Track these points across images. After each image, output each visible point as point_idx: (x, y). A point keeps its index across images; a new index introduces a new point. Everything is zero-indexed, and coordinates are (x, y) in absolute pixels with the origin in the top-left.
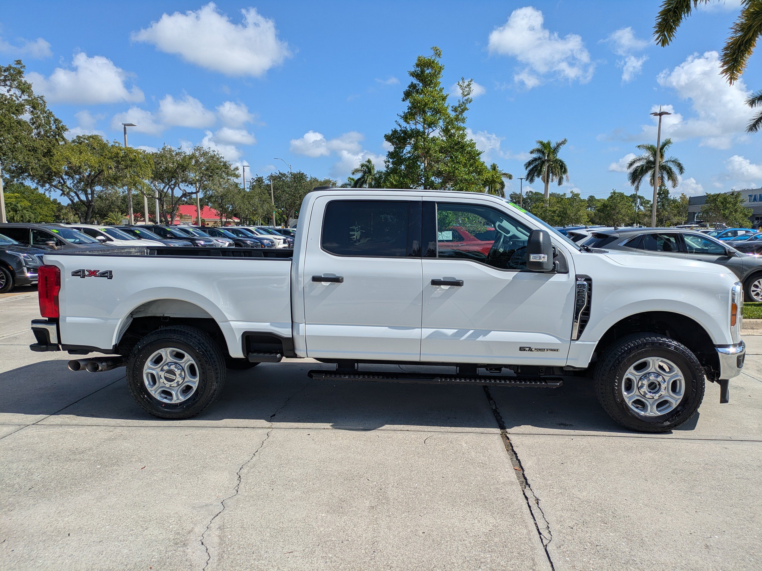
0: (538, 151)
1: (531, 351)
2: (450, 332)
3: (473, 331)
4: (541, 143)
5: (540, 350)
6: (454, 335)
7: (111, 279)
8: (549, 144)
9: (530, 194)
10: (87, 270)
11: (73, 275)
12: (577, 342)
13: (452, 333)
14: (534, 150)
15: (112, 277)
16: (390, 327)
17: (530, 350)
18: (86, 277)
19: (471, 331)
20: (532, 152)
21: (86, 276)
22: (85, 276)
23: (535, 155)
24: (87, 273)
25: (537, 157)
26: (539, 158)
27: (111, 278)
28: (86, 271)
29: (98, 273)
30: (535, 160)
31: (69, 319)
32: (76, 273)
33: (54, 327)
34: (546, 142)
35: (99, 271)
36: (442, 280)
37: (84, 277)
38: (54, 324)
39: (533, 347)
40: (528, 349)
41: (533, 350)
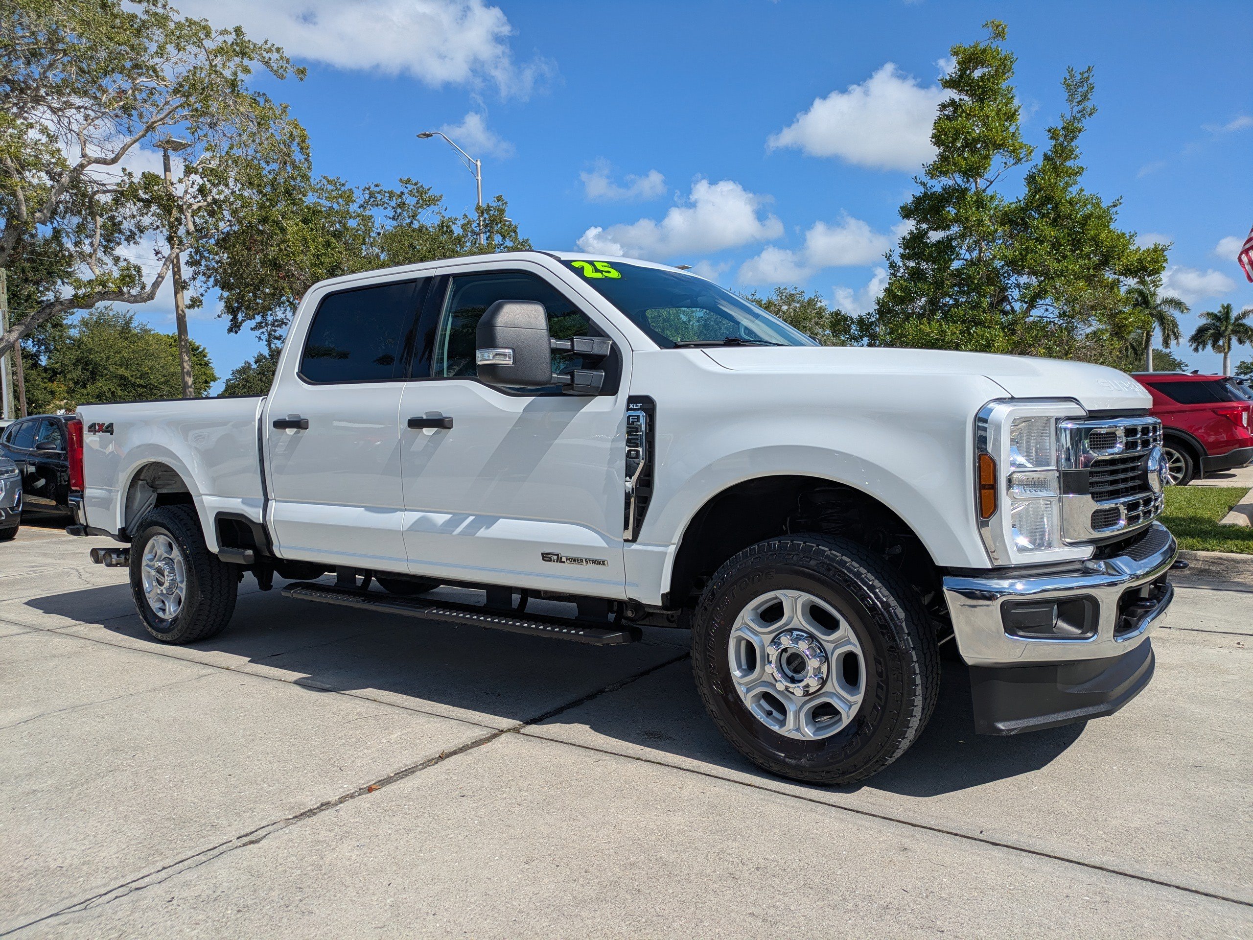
1: (561, 562)
2: (440, 519)
3: (474, 517)
5: (575, 560)
6: (447, 523)
12: (635, 546)
13: (444, 520)
16: (368, 509)
17: (560, 560)
19: (471, 518)
22: (96, 431)
24: (97, 428)
27: (112, 433)
28: (96, 425)
29: (104, 428)
32: (90, 428)
33: (81, 502)
36: (425, 417)
38: (80, 498)
39: (564, 554)
40: (555, 557)
41: (564, 559)
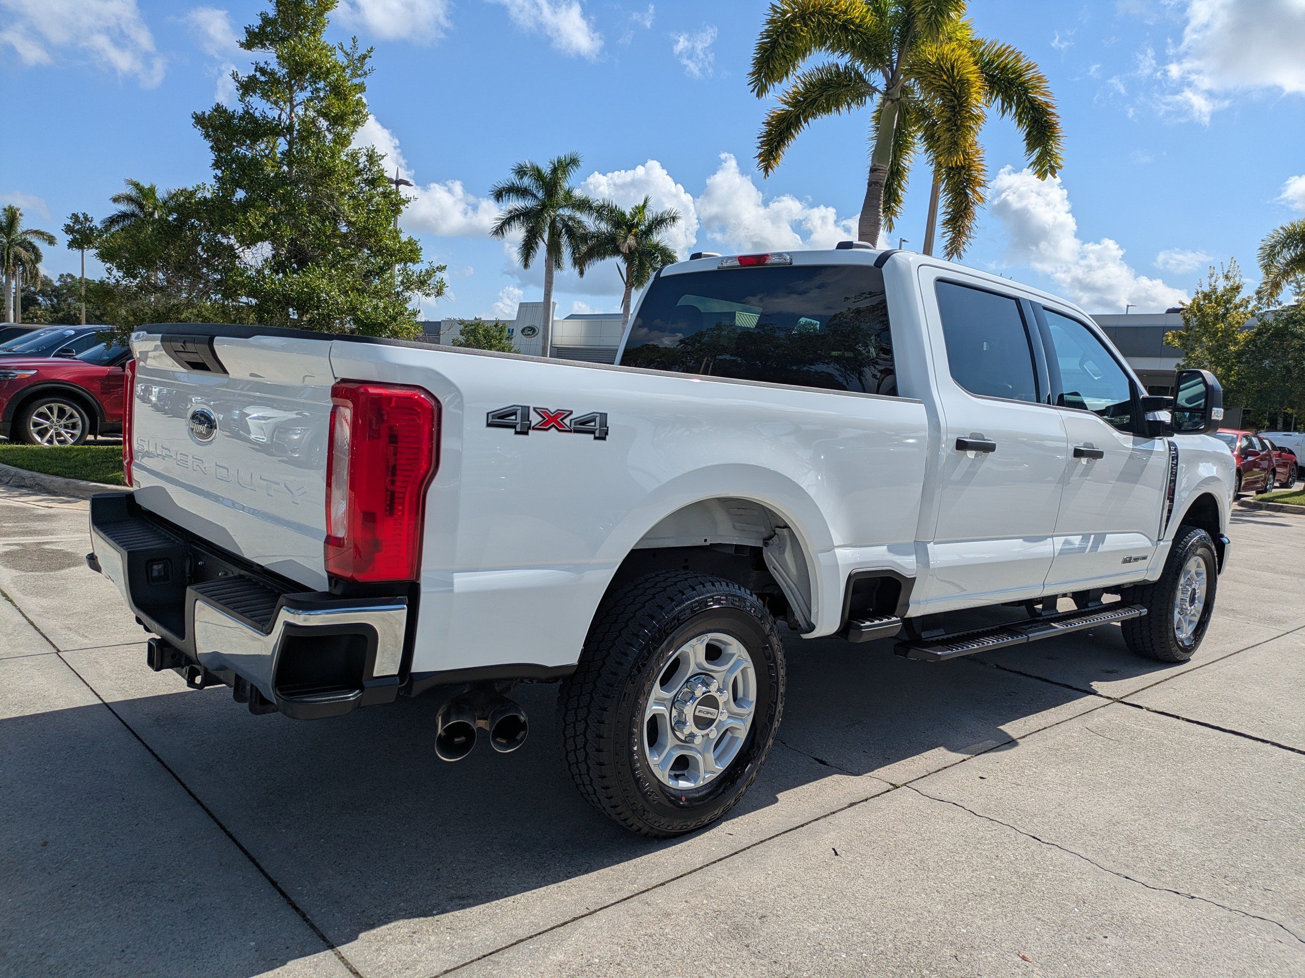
0: (129, 199)
4: (136, 185)
7: (604, 439)
8: (152, 190)
9: (69, 280)
10: (535, 409)
11: (489, 425)
14: (119, 197)
15: (607, 433)
18: (530, 432)
20: (116, 200)
21: (534, 429)
22: (529, 428)
23: (123, 207)
24: (535, 419)
25: (129, 212)
26: (133, 215)
27: (602, 436)
28: (532, 412)
29: (567, 421)
30: (124, 216)
31: (462, 581)
32: (502, 417)
33: (400, 614)
34: (147, 187)
35: (571, 413)
37: (526, 433)
38: (401, 602)
39: (1133, 556)
